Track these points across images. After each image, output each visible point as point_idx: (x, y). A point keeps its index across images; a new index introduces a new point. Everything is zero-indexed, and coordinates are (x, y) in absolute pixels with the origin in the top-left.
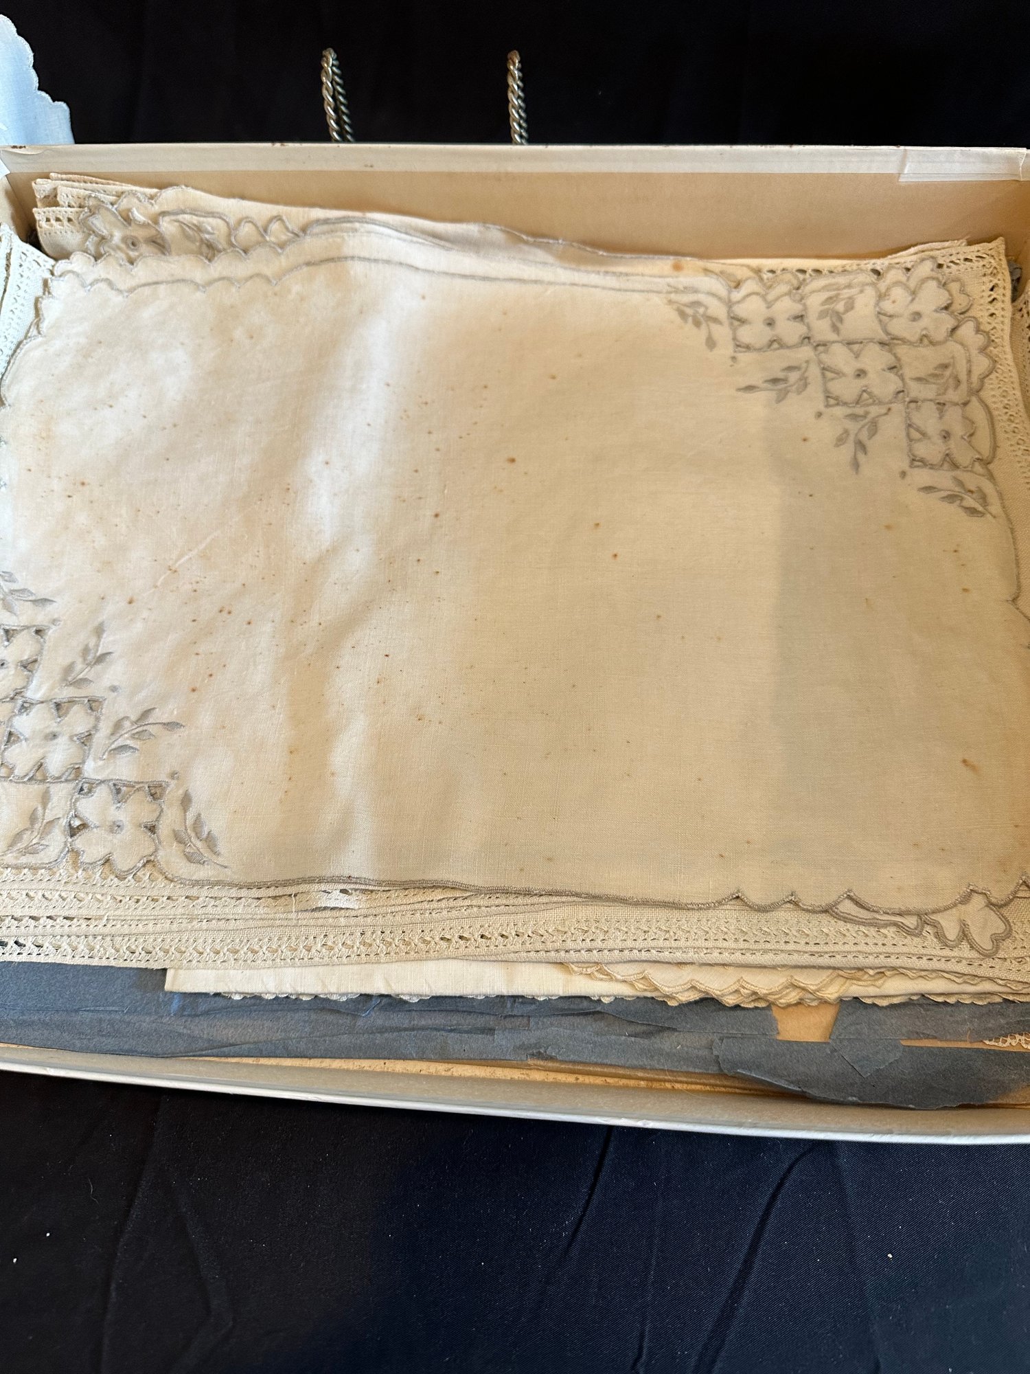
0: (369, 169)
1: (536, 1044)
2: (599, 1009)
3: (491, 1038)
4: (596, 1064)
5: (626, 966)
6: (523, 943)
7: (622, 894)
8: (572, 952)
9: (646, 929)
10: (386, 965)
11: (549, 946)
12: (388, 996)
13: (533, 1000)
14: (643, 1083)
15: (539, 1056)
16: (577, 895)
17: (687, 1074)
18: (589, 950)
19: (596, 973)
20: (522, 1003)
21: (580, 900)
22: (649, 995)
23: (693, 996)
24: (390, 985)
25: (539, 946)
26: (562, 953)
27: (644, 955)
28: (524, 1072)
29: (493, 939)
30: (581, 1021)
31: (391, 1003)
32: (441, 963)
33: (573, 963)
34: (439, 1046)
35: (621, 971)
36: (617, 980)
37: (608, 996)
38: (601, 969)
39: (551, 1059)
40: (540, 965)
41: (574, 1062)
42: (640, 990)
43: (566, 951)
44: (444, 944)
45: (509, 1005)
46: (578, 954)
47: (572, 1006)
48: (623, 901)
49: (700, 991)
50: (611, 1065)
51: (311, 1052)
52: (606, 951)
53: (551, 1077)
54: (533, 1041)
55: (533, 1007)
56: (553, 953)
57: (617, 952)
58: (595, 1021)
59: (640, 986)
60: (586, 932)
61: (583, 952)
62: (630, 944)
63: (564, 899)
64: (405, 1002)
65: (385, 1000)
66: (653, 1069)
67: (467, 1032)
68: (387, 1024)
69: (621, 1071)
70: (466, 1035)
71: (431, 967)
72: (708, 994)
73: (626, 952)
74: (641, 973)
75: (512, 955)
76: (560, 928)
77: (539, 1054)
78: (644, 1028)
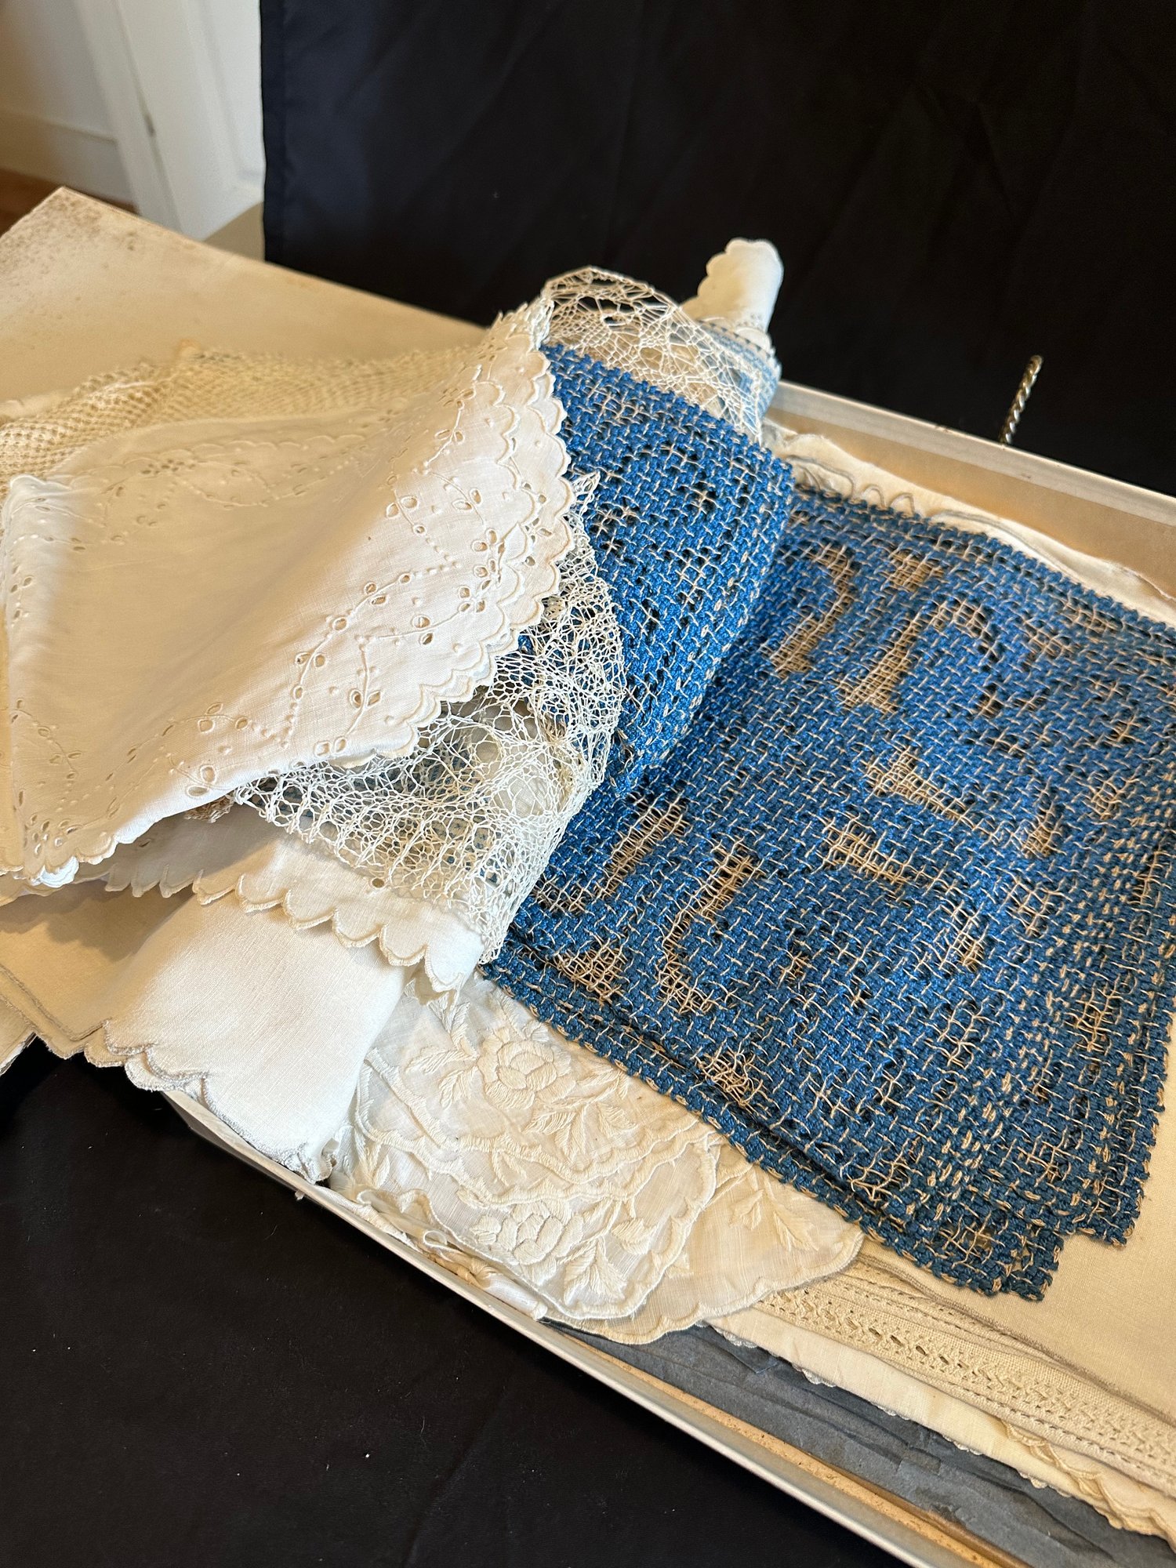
0: (1025, 479)
1: (944, 1497)
2: (1025, 1489)
3: (894, 1466)
4: (1008, 1554)
5: (1077, 1458)
6: (965, 1378)
7: (1103, 1376)
8: (1019, 1414)
9: (1119, 1428)
10: (799, 1330)
11: (995, 1395)
12: (790, 1364)
13: (951, 1445)
15: (945, 1513)
16: (1047, 1353)
18: (1041, 1421)
19: (1037, 1450)
20: (936, 1441)
21: (1050, 1360)
22: (1091, 1501)
23: (1146, 1529)
24: (797, 1354)
25: (982, 1389)
26: (1007, 1410)
27: (1105, 1456)
28: (916, 1520)
29: (931, 1357)
30: (1001, 1495)
31: (789, 1372)
32: (861, 1356)
33: (1013, 1425)
34: (832, 1448)
35: (1068, 1461)
36: (1060, 1469)
37: (1041, 1480)
38: (1046, 1448)
39: (958, 1523)
40: (974, 1410)
41: (981, 1540)
42: (1085, 1492)
43: (1013, 1410)
44: (872, 1338)
45: (922, 1437)
46: (1026, 1419)
47: (993, 1472)
48: (1102, 1385)
49: (1158, 1528)
51: (690, 1386)
52: (1060, 1431)
53: (946, 1541)
54: (942, 1492)
55: (948, 1452)
56: (995, 1405)
57: (1073, 1438)
58: (1016, 1501)
59: (1084, 1486)
60: (1044, 1399)
61: (1032, 1419)
62: (1093, 1436)
63: (1030, 1350)
64: (805, 1379)
65: (781, 1366)
67: (867, 1445)
68: (780, 1394)
70: (867, 1450)
71: (847, 1355)
72: (1165, 1533)
73: (1085, 1443)
74: (1094, 1473)
75: (947, 1384)
76: (1013, 1380)
77: (946, 1510)
78: (1071, 1536)
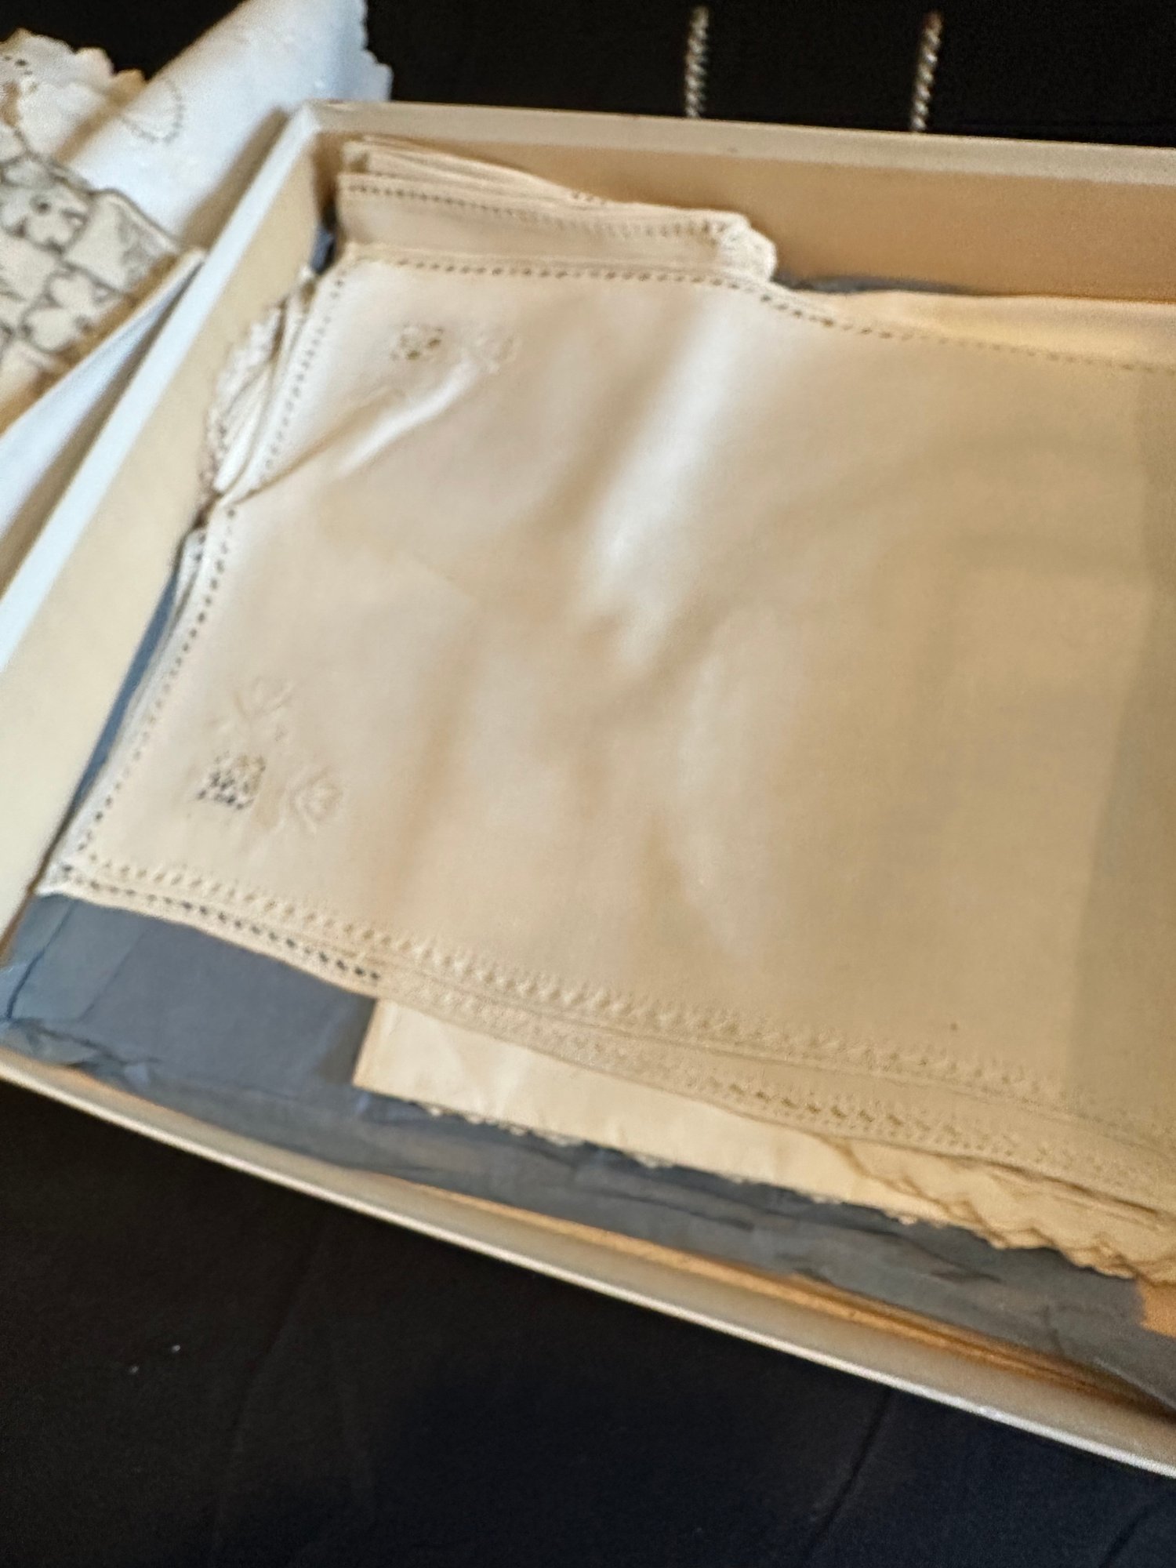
1: (806, 1257)
2: (894, 1228)
3: (747, 1235)
4: (884, 1302)
12: (619, 1152)
13: (807, 1200)
14: (942, 1342)
15: (808, 1273)
17: (1010, 1344)
19: (898, 1183)
20: (791, 1199)
22: (967, 1225)
23: (1029, 1241)
24: (624, 1139)
28: (784, 1288)
30: (871, 1240)
31: (622, 1161)
35: (934, 1186)
36: (926, 1198)
37: (909, 1216)
38: (907, 1177)
39: (824, 1280)
41: (854, 1292)
42: (957, 1217)
45: (773, 1199)
47: (857, 1218)
49: (1041, 1237)
50: (904, 1308)
53: (819, 1303)
54: (802, 1252)
55: (806, 1208)
58: (886, 1243)
59: (958, 1211)
64: (640, 1165)
65: (613, 1157)
66: (962, 1328)
67: (716, 1220)
68: (614, 1186)
69: (916, 1319)
70: (716, 1225)
72: (1051, 1241)
77: (810, 1271)
78: (952, 1268)
